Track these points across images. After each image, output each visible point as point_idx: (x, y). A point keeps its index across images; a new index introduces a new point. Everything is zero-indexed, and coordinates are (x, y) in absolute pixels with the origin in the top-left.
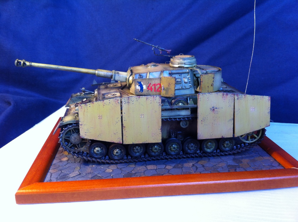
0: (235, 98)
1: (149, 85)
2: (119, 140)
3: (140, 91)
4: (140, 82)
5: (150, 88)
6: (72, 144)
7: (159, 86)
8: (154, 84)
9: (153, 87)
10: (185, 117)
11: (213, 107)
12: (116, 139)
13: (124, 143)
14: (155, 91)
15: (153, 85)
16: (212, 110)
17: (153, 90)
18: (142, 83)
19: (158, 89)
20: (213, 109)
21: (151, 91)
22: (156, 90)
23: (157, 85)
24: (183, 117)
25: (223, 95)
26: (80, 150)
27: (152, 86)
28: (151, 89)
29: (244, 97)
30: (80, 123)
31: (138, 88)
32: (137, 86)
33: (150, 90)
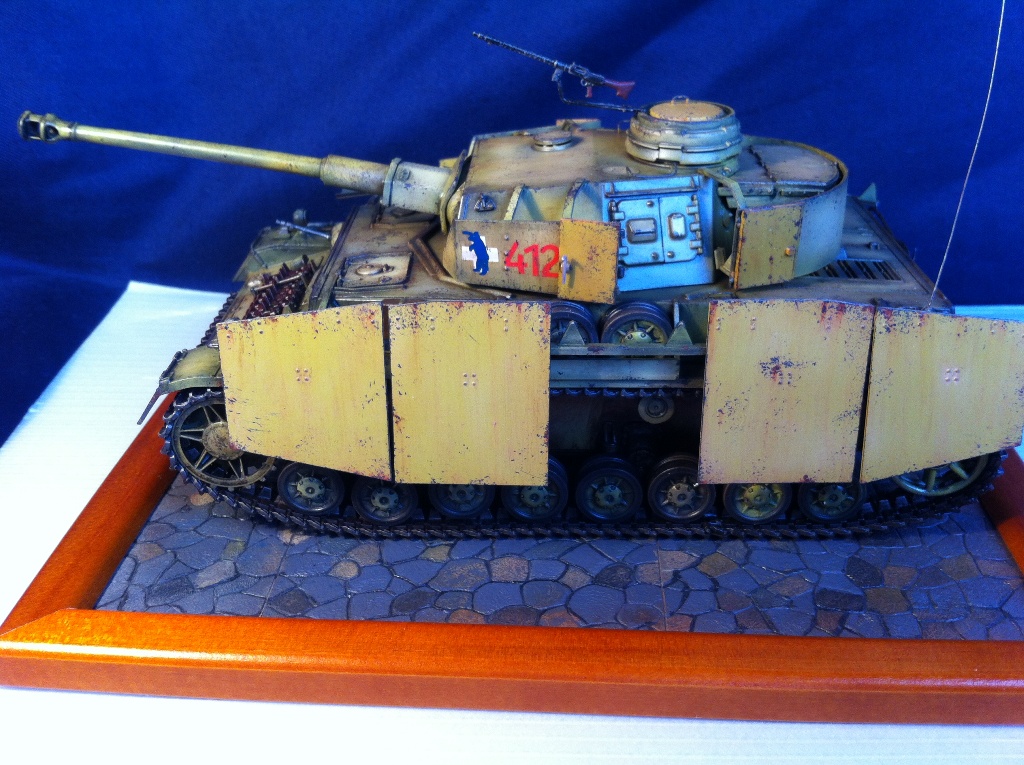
0: (877, 324)
1: (509, 248)
2: (377, 466)
3: (478, 270)
4: (477, 234)
5: (514, 259)
6: (211, 457)
7: (550, 254)
8: (530, 245)
9: (528, 258)
10: (656, 385)
11: (775, 360)
12: (368, 463)
13: (397, 480)
14: (536, 272)
15: (527, 251)
16: (768, 371)
17: (529, 269)
18: (483, 238)
19: (548, 267)
20: (775, 368)
21: (521, 271)
22: (541, 268)
23: (544, 250)
24: (646, 386)
25: (824, 310)
26: (243, 483)
27: (523, 253)
28: (521, 265)
29: (917, 321)
30: (228, 394)
31: (468, 255)
32: (465, 249)
33: (516, 269)
